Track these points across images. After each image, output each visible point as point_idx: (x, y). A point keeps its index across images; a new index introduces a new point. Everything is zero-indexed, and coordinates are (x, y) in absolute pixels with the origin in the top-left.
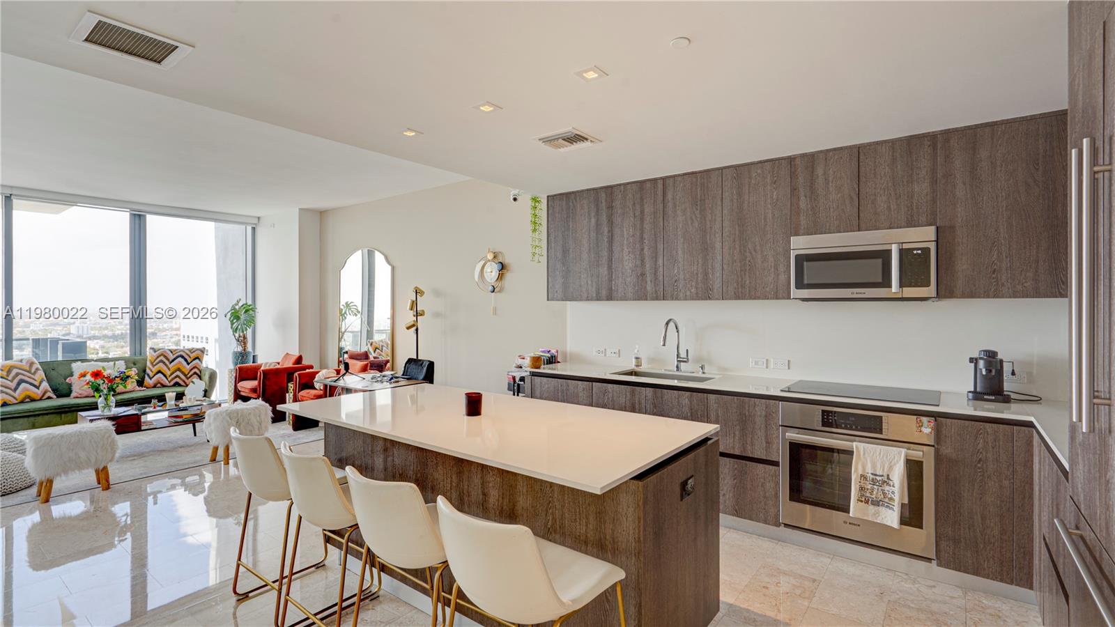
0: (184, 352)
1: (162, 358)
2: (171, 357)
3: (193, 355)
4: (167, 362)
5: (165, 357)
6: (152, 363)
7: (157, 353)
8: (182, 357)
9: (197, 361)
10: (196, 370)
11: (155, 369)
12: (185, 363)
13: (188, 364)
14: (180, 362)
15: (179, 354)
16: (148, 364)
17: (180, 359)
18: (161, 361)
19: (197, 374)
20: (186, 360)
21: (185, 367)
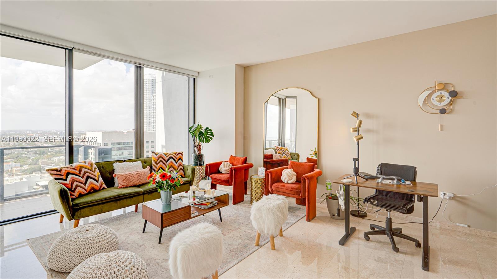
0: (172, 155)
1: (161, 159)
2: (166, 158)
3: (178, 157)
4: (164, 162)
5: (163, 158)
6: (156, 162)
7: (157, 155)
8: (173, 158)
9: (180, 161)
10: (181, 167)
11: (158, 166)
12: (174, 162)
13: (176, 163)
14: (171, 162)
15: (170, 156)
16: (153, 163)
17: (171, 160)
18: (161, 161)
19: (182, 170)
20: (175, 160)
21: (175, 165)
